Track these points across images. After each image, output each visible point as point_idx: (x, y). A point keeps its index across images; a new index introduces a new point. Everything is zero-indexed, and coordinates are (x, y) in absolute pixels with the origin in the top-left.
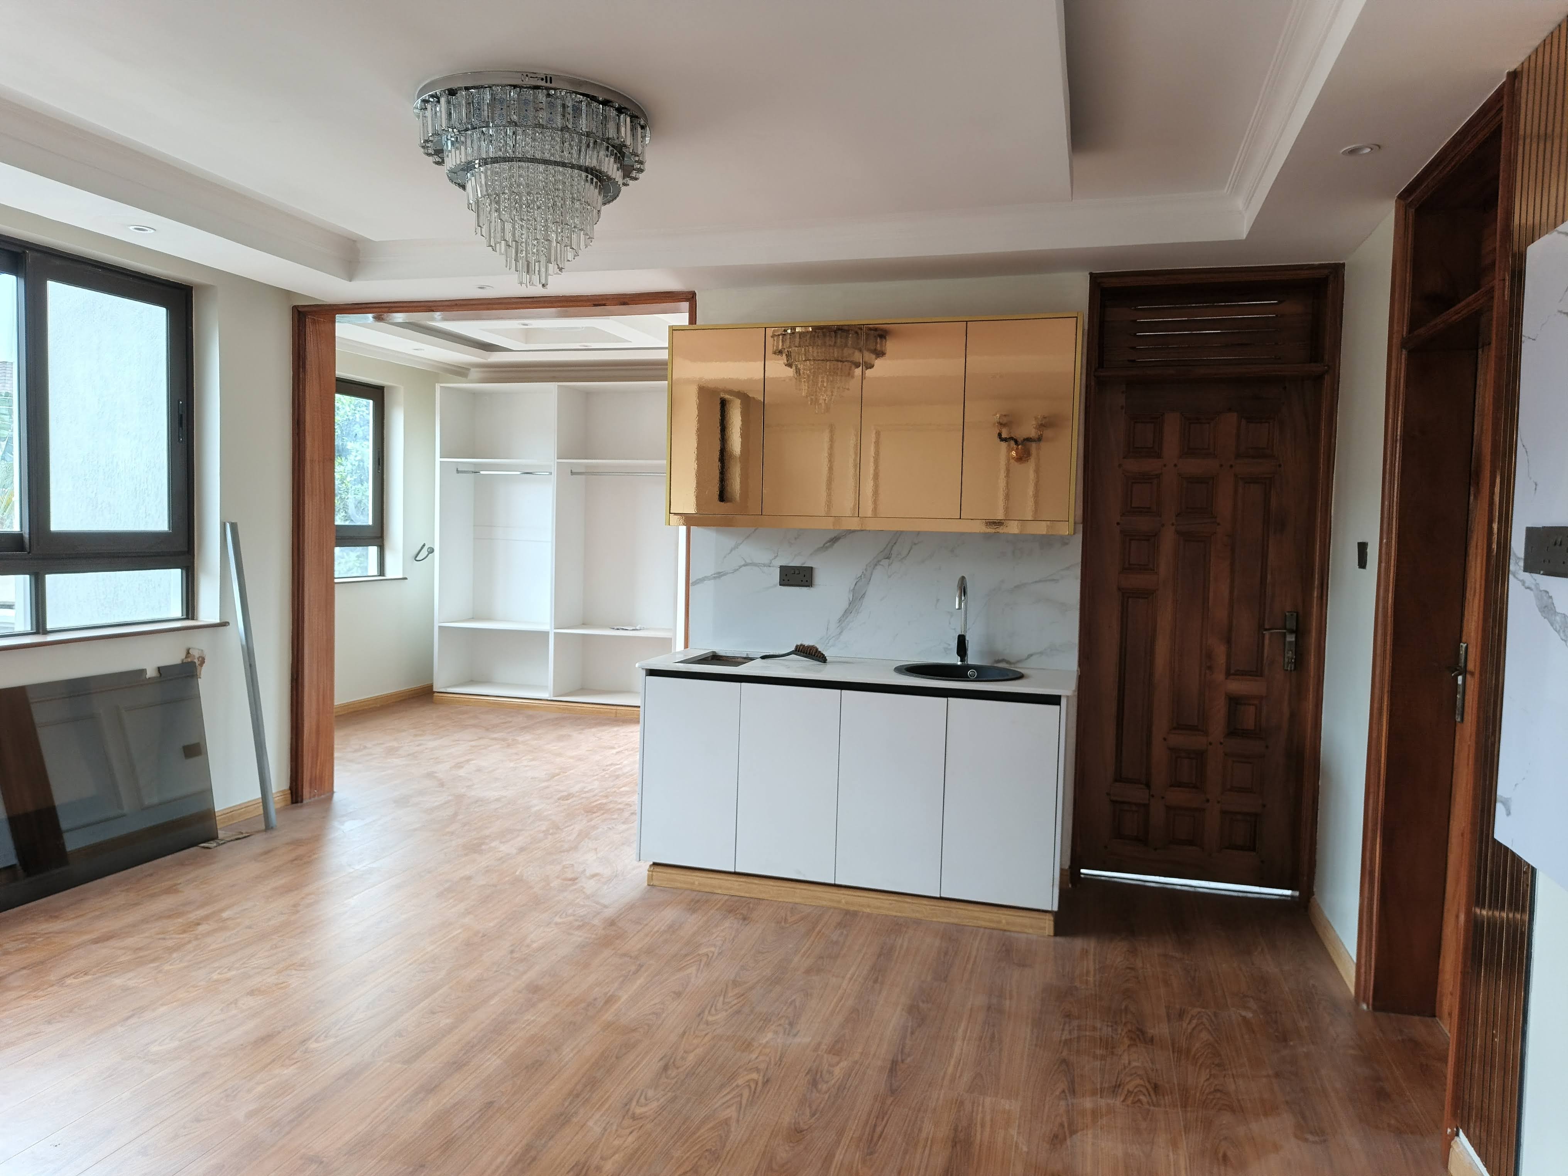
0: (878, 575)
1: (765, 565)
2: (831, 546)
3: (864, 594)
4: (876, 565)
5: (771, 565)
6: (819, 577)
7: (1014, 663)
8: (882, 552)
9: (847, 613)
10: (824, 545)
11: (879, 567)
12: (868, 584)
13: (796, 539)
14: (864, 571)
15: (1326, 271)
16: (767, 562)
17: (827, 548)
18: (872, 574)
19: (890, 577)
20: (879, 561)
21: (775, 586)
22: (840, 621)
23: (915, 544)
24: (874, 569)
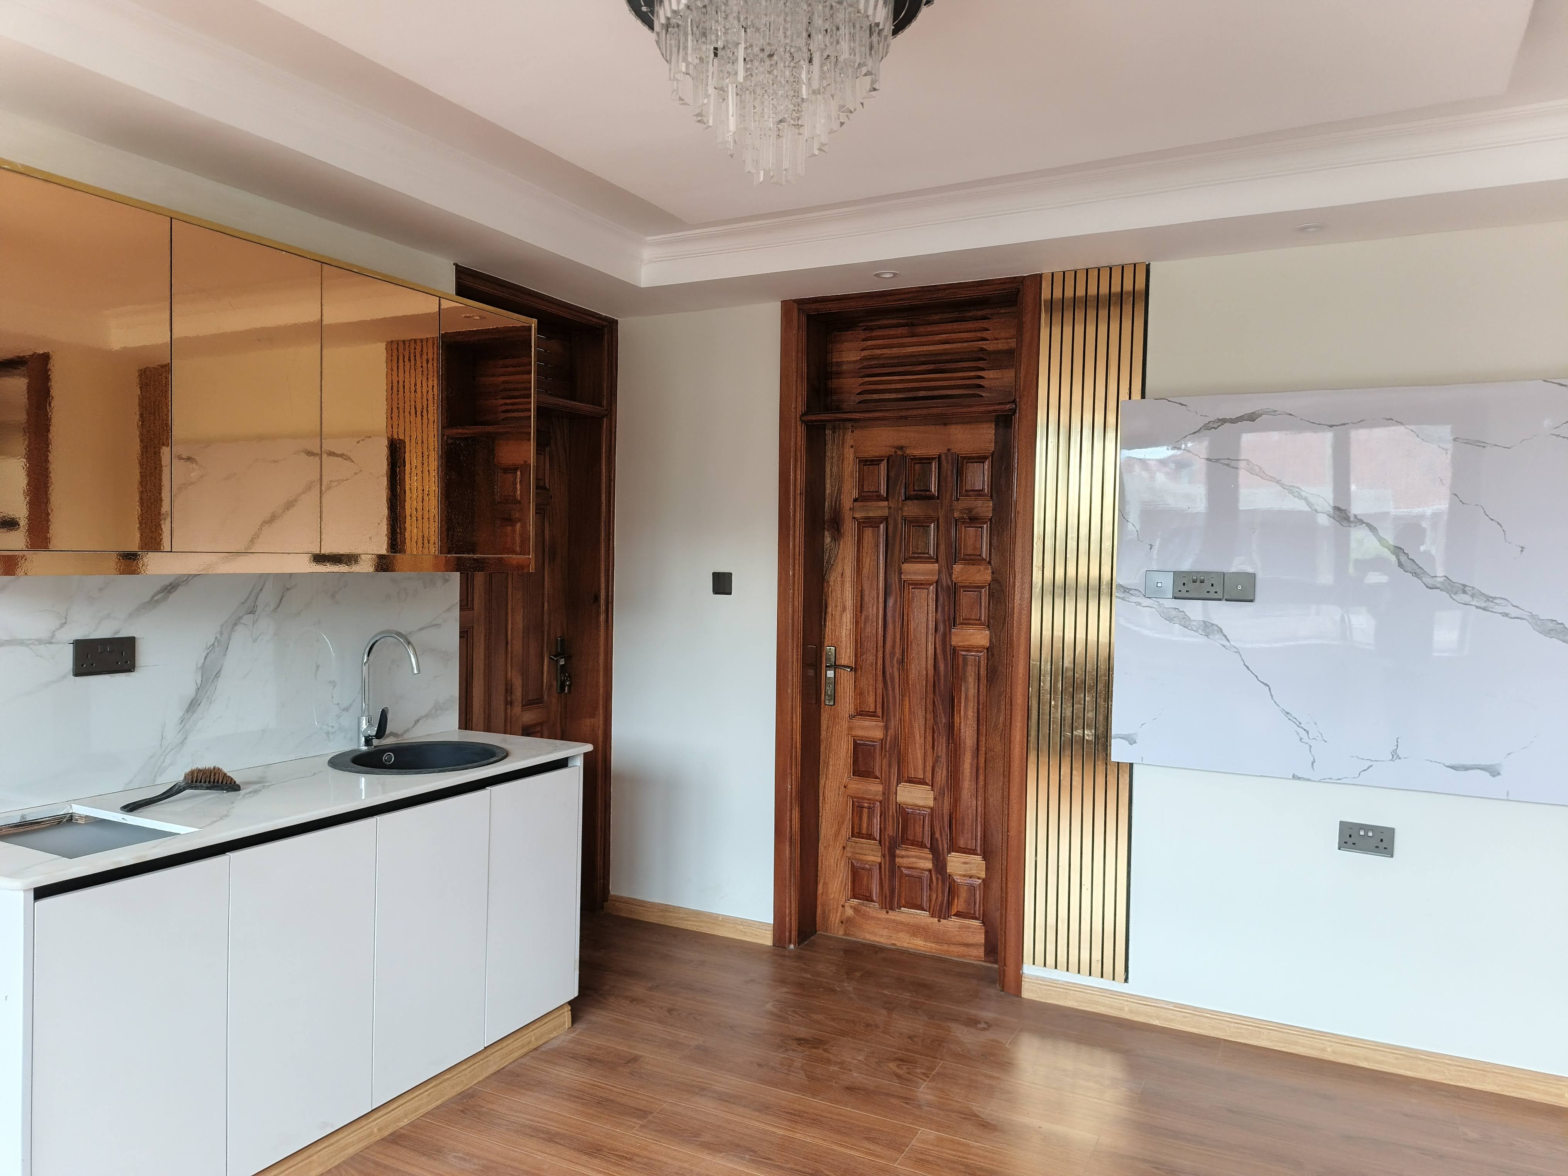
0: (240, 637)
1: (40, 641)
2: (165, 599)
3: (219, 672)
4: (236, 624)
5: (54, 640)
6: (144, 654)
7: (402, 735)
8: (242, 603)
9: (193, 705)
10: (153, 597)
11: (239, 628)
12: (225, 655)
13: (101, 589)
14: (218, 636)
15: (605, 323)
16: (44, 634)
17: (158, 602)
18: (229, 639)
19: (255, 641)
20: (240, 618)
21: (64, 677)
22: (182, 720)
23: (288, 589)
24: (232, 631)
